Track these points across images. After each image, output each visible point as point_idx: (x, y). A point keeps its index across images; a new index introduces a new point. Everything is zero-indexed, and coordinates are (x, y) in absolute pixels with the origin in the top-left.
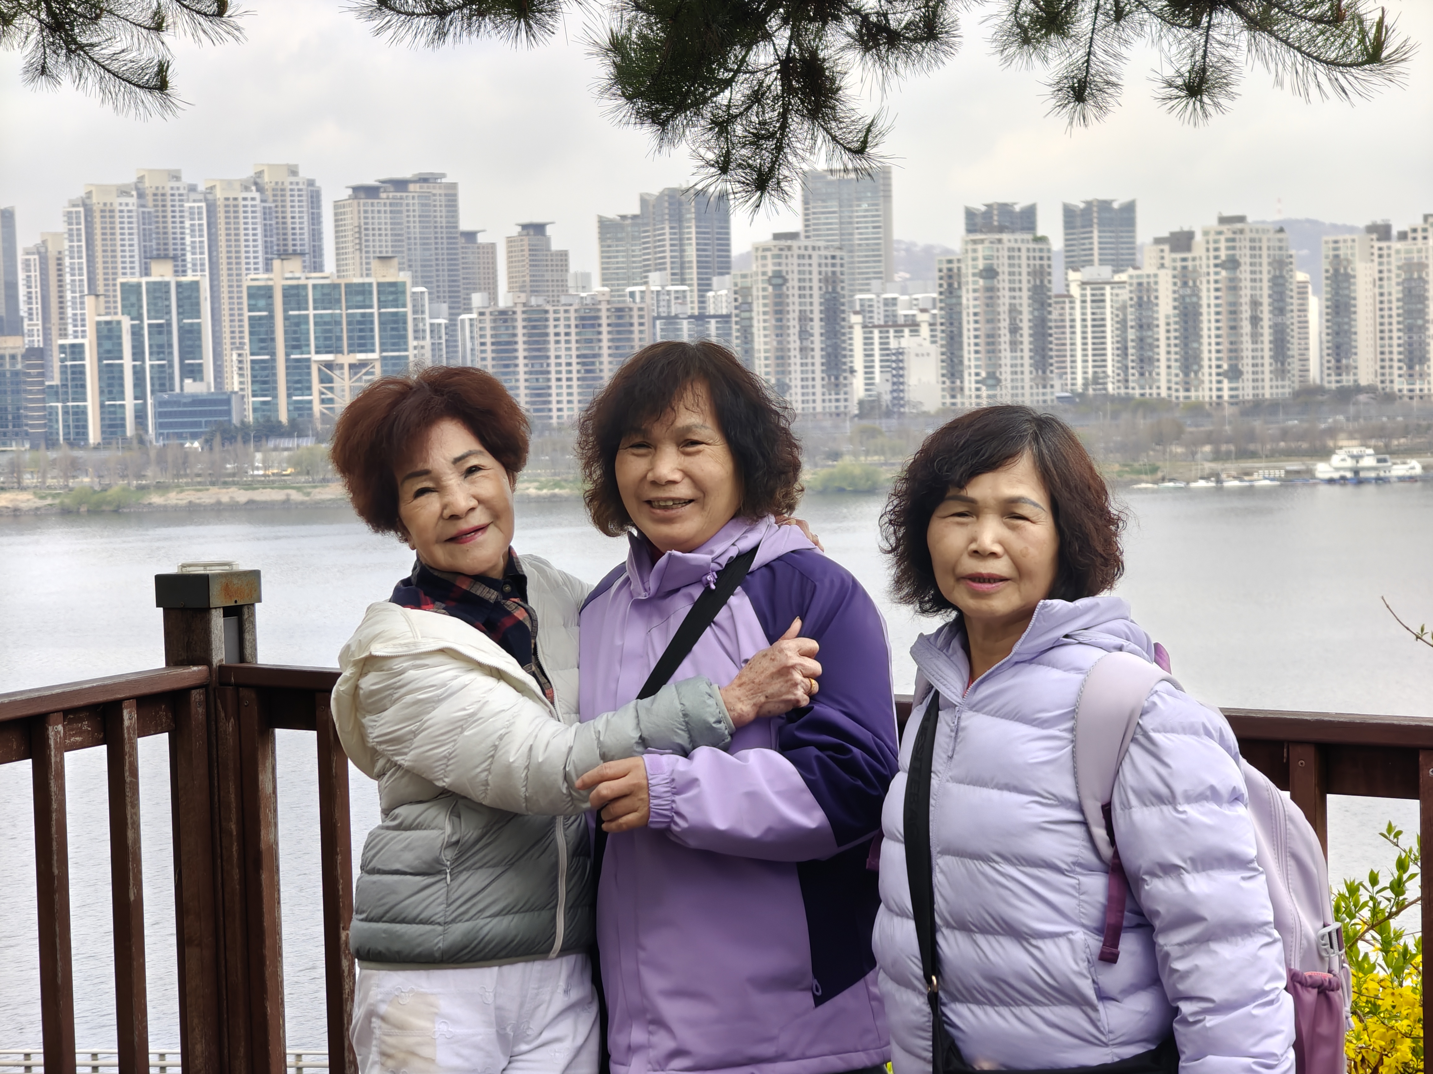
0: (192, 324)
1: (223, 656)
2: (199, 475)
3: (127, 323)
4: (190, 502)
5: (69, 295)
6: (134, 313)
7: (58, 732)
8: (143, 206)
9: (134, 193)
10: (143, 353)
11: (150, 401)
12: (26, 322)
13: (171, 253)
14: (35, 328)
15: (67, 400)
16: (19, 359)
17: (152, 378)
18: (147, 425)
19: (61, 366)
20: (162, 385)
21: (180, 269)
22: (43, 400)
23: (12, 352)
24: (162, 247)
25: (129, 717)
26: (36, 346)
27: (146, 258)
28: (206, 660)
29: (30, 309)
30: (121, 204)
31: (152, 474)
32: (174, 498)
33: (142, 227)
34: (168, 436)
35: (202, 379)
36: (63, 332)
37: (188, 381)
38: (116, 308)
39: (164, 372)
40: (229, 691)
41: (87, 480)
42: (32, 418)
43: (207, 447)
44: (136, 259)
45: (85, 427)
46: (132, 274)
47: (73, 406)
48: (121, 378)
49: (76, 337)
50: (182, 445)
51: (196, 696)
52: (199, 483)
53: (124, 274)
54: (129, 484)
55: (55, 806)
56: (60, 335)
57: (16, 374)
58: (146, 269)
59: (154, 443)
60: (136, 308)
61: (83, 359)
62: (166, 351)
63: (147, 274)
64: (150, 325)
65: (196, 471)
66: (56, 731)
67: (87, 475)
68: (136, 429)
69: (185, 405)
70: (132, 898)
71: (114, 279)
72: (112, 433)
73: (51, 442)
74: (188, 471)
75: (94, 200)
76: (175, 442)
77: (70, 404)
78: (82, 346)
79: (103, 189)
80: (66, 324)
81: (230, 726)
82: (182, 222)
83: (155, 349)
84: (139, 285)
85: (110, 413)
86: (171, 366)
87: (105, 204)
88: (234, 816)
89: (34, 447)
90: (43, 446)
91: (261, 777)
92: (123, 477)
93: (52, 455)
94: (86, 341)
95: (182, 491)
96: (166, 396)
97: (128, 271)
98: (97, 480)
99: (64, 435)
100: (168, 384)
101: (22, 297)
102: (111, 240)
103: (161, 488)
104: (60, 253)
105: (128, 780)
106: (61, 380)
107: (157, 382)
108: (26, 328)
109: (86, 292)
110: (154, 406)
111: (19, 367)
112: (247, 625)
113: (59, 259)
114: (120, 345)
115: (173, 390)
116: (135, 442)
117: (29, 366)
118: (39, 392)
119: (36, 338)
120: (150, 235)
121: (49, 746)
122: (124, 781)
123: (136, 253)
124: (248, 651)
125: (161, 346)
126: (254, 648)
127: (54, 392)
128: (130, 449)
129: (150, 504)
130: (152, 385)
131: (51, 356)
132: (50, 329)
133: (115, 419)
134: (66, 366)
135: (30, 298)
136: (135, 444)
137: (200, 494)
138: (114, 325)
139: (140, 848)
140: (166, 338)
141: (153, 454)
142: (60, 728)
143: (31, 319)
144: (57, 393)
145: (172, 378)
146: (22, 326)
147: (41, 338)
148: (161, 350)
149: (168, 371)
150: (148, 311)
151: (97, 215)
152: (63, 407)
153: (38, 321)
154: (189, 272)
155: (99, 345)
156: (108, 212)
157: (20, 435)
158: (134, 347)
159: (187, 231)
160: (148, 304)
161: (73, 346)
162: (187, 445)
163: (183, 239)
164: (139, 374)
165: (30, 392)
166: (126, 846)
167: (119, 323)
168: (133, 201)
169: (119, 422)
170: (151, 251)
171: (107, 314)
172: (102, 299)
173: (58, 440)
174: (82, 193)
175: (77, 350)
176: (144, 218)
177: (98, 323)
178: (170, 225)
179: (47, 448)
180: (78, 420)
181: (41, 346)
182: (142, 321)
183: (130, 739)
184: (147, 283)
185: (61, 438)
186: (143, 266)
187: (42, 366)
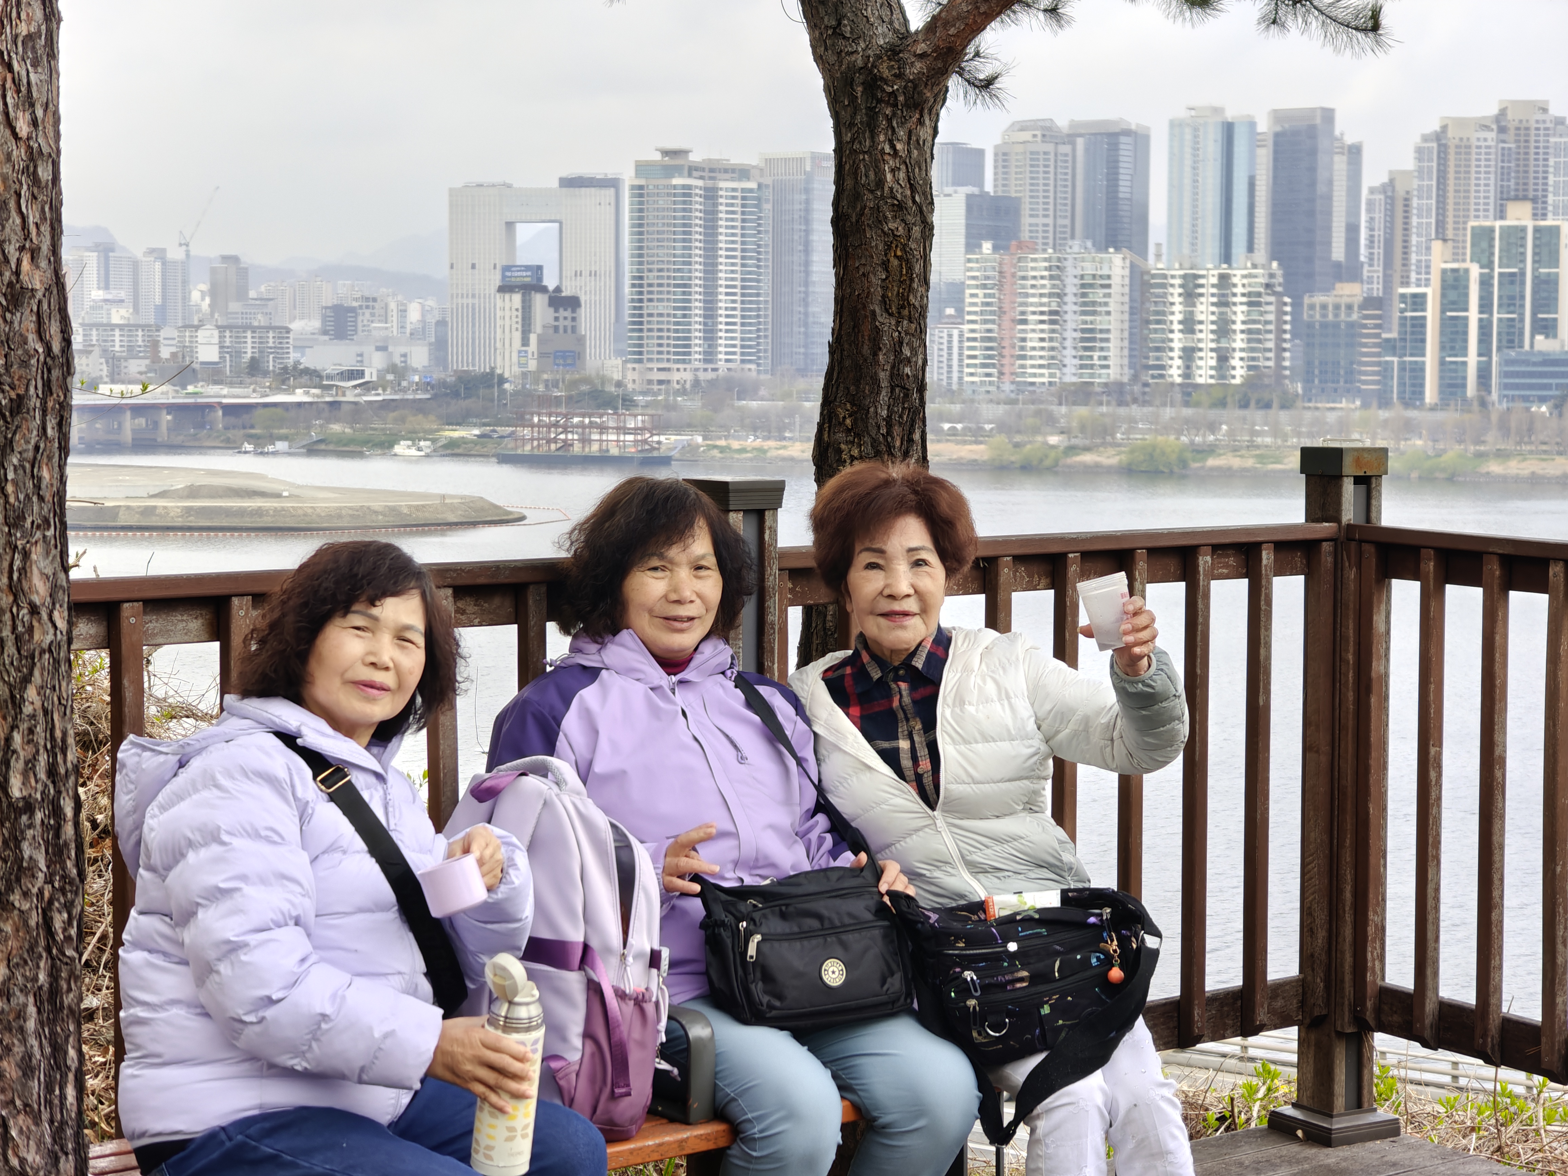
0: (1549, 274)
1: (1352, 517)
2: (1545, 443)
3: (1475, 271)
4: (1533, 473)
5: (1414, 239)
6: (1485, 261)
7: (1206, 562)
8: (1504, 142)
9: (1494, 127)
10: (1492, 304)
11: (1495, 358)
12: (1366, 268)
13: (1531, 194)
14: (1375, 275)
15: (1405, 355)
16: (1356, 308)
17: (1499, 334)
18: (1490, 386)
19: (1401, 318)
20: (1511, 341)
21: (1540, 212)
22: (1378, 355)
23: (1348, 300)
24: (1521, 187)
25: (1267, 557)
26: (1375, 295)
27: (1502, 199)
28: (1337, 519)
29: (1372, 254)
30: (1478, 139)
31: (1493, 440)
32: (1514, 467)
33: (1500, 164)
34: (1513, 399)
35: (1555, 336)
36: (1405, 280)
37: (1539, 338)
38: (1464, 254)
39: (1513, 326)
40: (1353, 545)
41: (1419, 442)
42: (1366, 373)
43: (1556, 412)
44: (1492, 201)
45: (1422, 385)
46: (1486, 217)
47: (1411, 362)
48: (1466, 333)
49: (1419, 285)
50: (1528, 409)
51: (1326, 547)
52: (1545, 452)
53: (1477, 217)
54: (1466, 450)
55: (1200, 620)
56: (1402, 283)
57: (1351, 325)
58: (1501, 211)
59: (1497, 405)
60: (1487, 254)
61: (1424, 310)
62: (1518, 303)
63: (1502, 218)
64: (1501, 274)
65: (1542, 437)
66: (1205, 561)
67: (1420, 438)
68: (1478, 390)
69: (1535, 364)
70: (1261, 703)
71: (1465, 223)
72: (1452, 394)
73: (1384, 402)
74: (1533, 438)
75: (1450, 134)
76: (1519, 405)
77: (1408, 359)
78: (1424, 296)
79: (1461, 122)
80: (1409, 271)
81: (1352, 574)
82: (1546, 160)
83: (1505, 301)
84: (1492, 230)
85: (1451, 370)
86: (1522, 320)
87: (1461, 139)
88: (1351, 649)
89: (1365, 406)
90: (1375, 404)
91: (1375, 618)
92: (1460, 442)
93: (1384, 414)
94: (1429, 291)
95: (1525, 460)
96: (1513, 354)
97: (1481, 213)
98: (1430, 443)
99: (1399, 393)
100: (1516, 341)
101: (1363, 241)
102: (1465, 178)
103: (1502, 455)
104: (1408, 192)
105: (1263, 608)
106: (1400, 333)
107: (1505, 338)
108: (1365, 274)
109: (1433, 236)
110: (1500, 364)
111: (1355, 317)
112: (1374, 493)
113: (1406, 199)
114: (1466, 295)
115: (1522, 347)
116: (1476, 404)
117: (1367, 317)
118: (1375, 345)
119: (1375, 286)
120: (1509, 174)
121: (1199, 572)
122: (1260, 609)
123: (1492, 194)
124: (1373, 515)
125: (1512, 298)
126: (1379, 512)
127: (1390, 346)
128: (1469, 411)
129: (1488, 473)
130: (1499, 341)
131: (1391, 305)
132: (1391, 276)
133: (1456, 378)
134: (1406, 318)
135: (1372, 242)
136: (1476, 406)
137: (1544, 464)
138: (1461, 273)
139: (1270, 664)
140: (1518, 289)
141: (1494, 417)
142: (1209, 558)
143: (1371, 265)
144: (1394, 348)
145: (1521, 334)
146: (1362, 273)
147: (1381, 286)
148: (1512, 302)
149: (1518, 325)
150: (1500, 258)
151: (1452, 151)
152: (1399, 363)
153: (1379, 268)
154: (1550, 215)
155: (1443, 295)
156: (1464, 148)
157: (1352, 392)
158: (1481, 298)
159: (1551, 170)
160: (1501, 251)
161: (1415, 296)
162: (1533, 409)
163: (1546, 178)
164: (1485, 328)
165: (1365, 345)
166: (1258, 661)
167: (1467, 271)
168: (1492, 135)
169: (1459, 381)
170: (1508, 192)
171: (1454, 261)
172: (1450, 244)
173: (1392, 398)
174: (1436, 127)
175: (1418, 300)
176: (1503, 155)
177: (1444, 272)
178: (1532, 163)
179: (1380, 407)
180: (1415, 378)
181: (1381, 295)
182: (1492, 270)
183: (1267, 575)
184: (1501, 227)
185: (1395, 396)
186: (1498, 208)
187: (1379, 317)
